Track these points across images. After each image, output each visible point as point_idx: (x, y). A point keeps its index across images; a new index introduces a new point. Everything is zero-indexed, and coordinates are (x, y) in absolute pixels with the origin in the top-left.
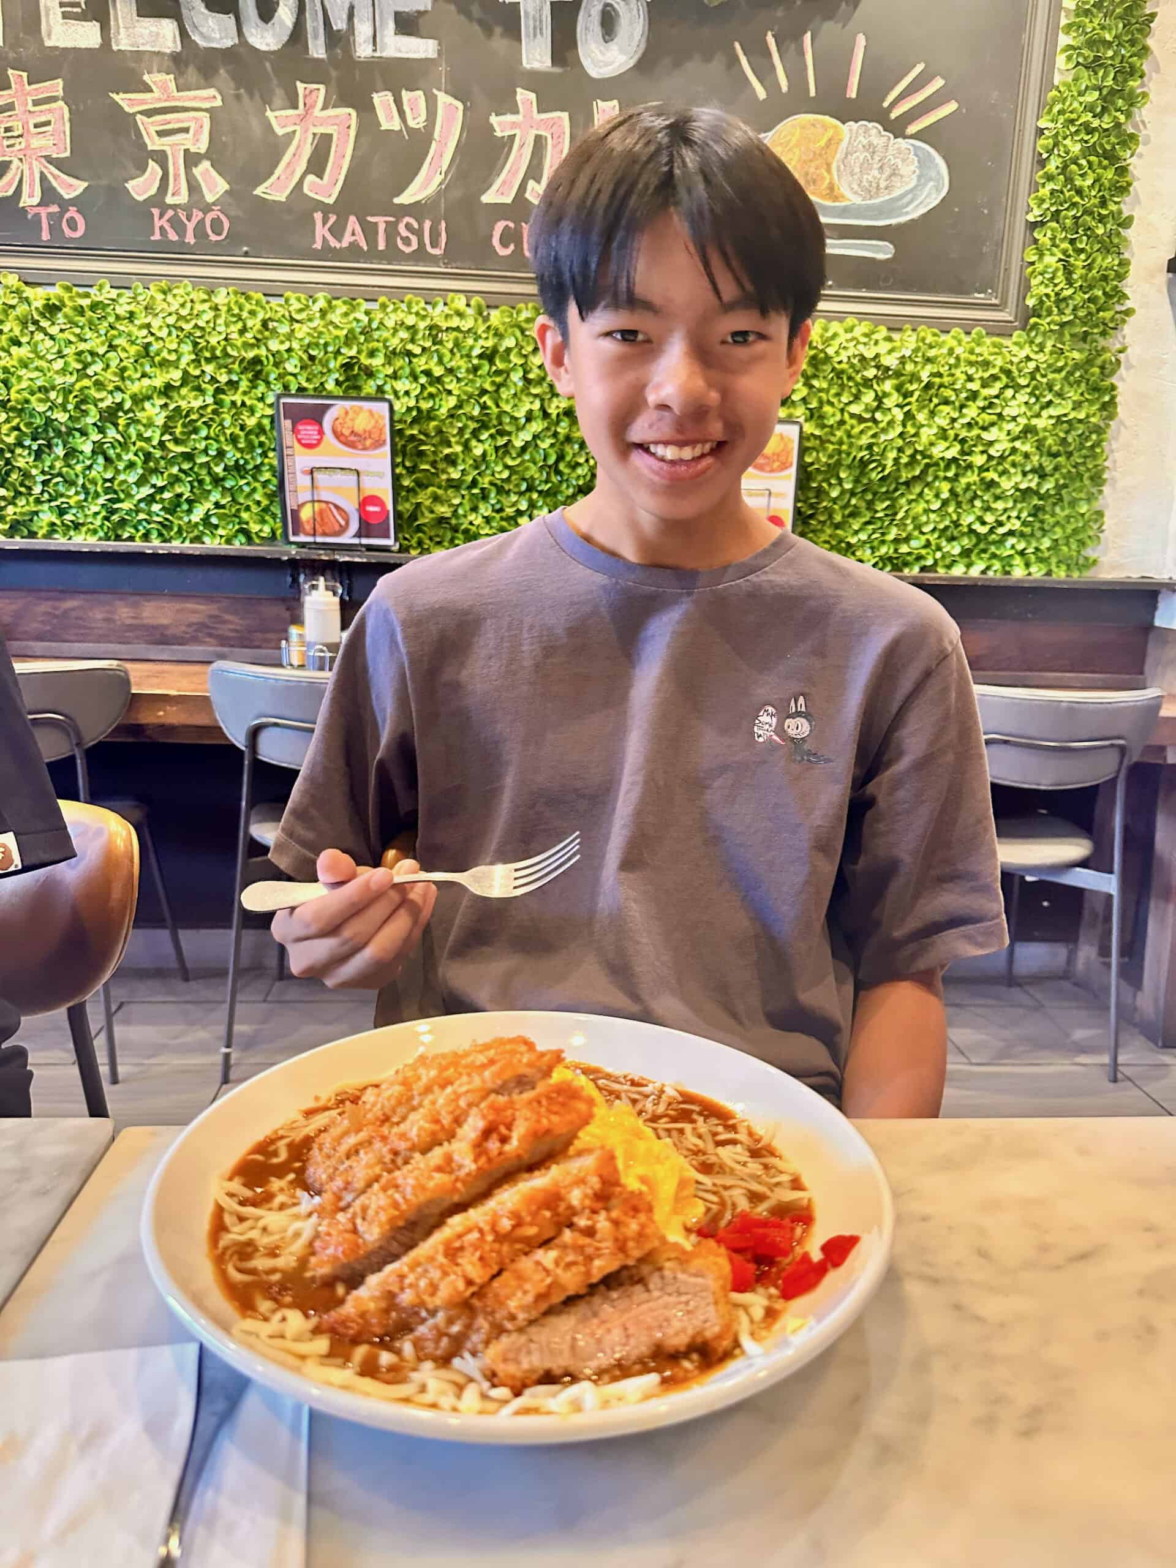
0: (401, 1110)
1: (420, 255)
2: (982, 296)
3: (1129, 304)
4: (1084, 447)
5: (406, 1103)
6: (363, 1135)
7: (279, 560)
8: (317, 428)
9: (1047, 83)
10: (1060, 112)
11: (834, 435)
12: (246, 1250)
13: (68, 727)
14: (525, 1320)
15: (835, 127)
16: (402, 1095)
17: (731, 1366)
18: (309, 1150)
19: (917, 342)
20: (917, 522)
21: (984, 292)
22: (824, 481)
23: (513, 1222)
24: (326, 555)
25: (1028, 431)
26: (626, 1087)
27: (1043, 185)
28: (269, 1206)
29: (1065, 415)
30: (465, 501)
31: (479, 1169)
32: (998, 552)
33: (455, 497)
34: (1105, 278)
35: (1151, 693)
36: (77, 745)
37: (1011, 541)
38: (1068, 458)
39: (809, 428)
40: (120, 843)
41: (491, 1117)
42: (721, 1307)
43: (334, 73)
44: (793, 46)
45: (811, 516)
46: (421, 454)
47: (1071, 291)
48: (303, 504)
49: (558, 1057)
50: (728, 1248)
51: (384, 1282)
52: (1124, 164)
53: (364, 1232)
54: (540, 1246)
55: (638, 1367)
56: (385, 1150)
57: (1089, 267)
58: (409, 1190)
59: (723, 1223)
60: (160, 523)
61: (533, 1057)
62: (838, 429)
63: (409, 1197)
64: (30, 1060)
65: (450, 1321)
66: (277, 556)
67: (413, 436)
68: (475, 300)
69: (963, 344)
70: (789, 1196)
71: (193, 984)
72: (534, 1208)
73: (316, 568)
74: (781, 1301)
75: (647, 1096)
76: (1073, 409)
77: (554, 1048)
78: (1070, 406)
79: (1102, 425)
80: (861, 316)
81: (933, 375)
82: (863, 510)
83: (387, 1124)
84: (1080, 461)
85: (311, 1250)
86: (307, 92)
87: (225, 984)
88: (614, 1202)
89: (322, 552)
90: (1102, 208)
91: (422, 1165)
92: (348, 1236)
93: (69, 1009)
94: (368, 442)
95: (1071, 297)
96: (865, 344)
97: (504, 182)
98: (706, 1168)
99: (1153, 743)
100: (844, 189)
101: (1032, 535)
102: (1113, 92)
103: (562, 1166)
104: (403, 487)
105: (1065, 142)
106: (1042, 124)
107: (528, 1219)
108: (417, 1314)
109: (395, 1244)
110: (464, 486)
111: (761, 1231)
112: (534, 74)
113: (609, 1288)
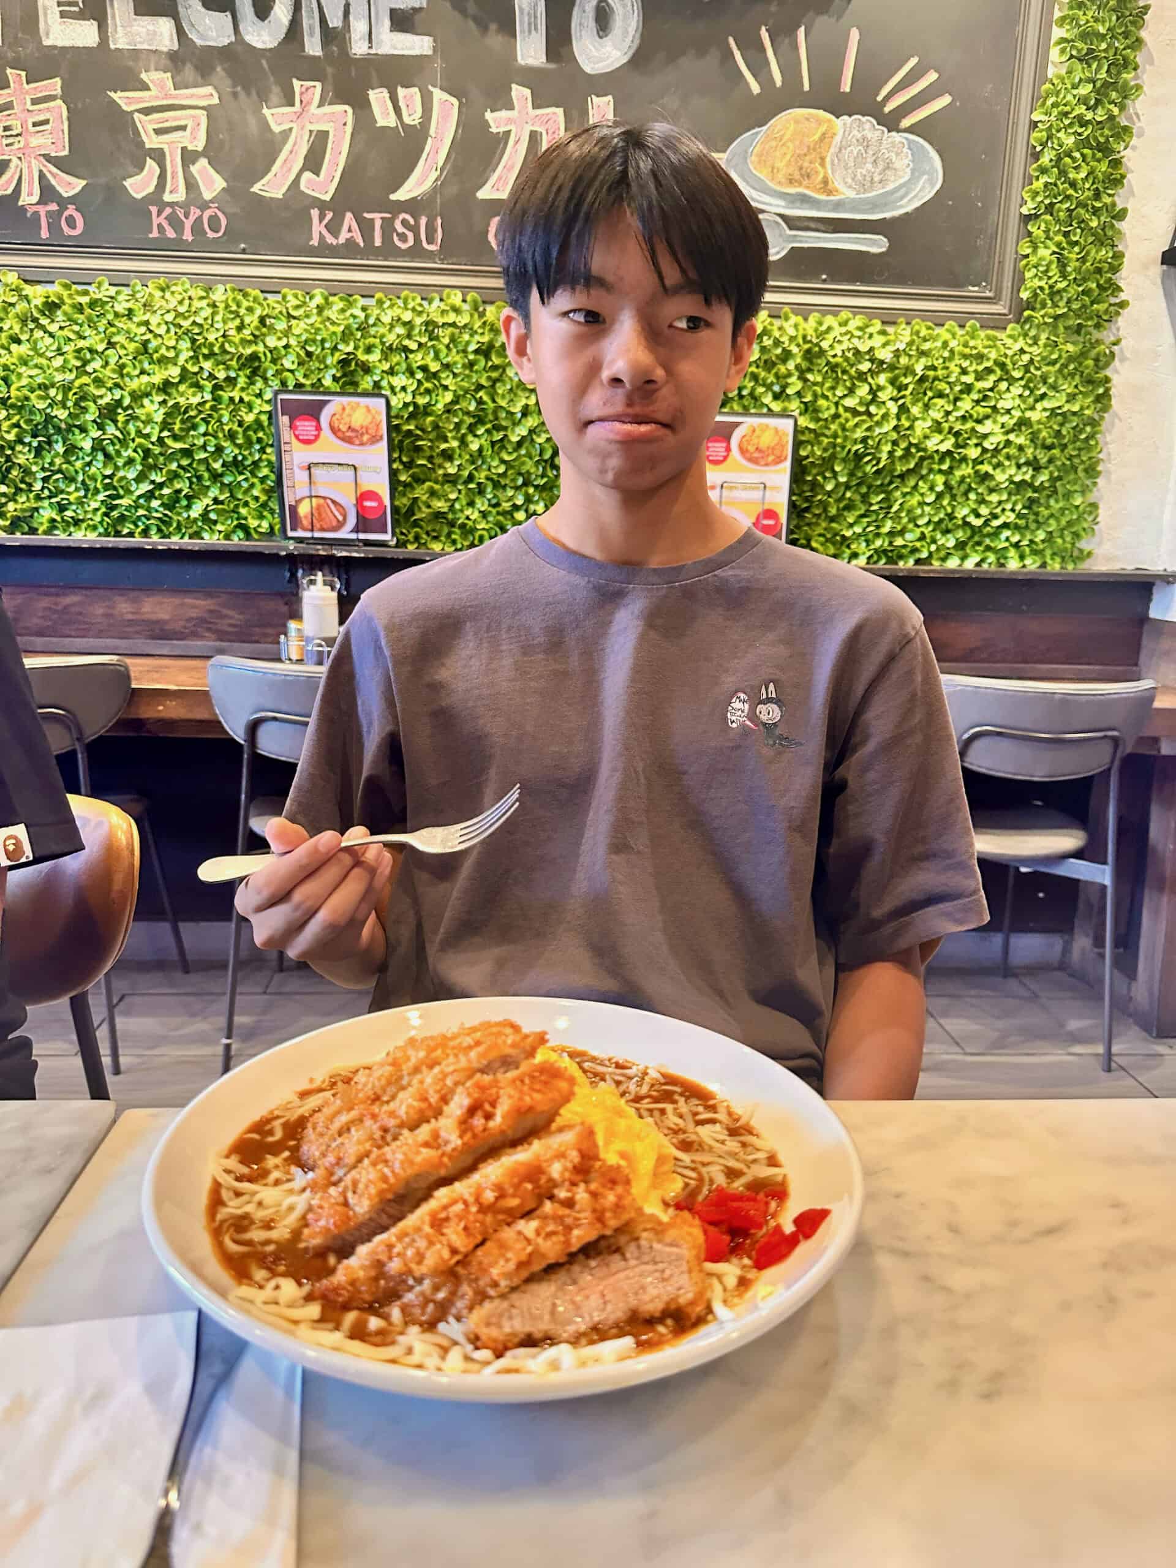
0: (391, 1090)
1: (416, 251)
2: (976, 289)
3: (1123, 296)
4: (1078, 439)
5: (396, 1083)
6: (354, 1114)
7: (277, 555)
8: (314, 424)
9: (1040, 75)
10: (1053, 105)
11: (829, 429)
12: (241, 1223)
13: (70, 722)
14: (506, 1287)
15: (829, 121)
16: (391, 1075)
17: (703, 1330)
18: (303, 1129)
19: (911, 335)
20: (911, 515)
21: (978, 285)
22: (818, 474)
23: (496, 1194)
24: (324, 550)
25: (1023, 423)
26: (610, 1070)
27: (1037, 178)
28: (264, 1182)
29: (1059, 408)
30: (461, 496)
31: (464, 1144)
32: (992, 545)
33: (452, 492)
34: (1099, 271)
35: (1146, 684)
36: (78, 739)
37: (1006, 533)
38: (1062, 451)
39: (803, 422)
40: (122, 838)
41: (476, 1095)
42: (694, 1274)
43: (330, 70)
44: (787, 41)
45: (807, 510)
46: (419, 449)
47: (1065, 284)
48: (303, 498)
49: (542, 1039)
50: (703, 1219)
51: (374, 1252)
52: (1118, 156)
53: (355, 1205)
54: (522, 1217)
55: (614, 1331)
56: (375, 1127)
57: (1083, 260)
58: (397, 1165)
59: (700, 1198)
60: (159, 518)
61: (518, 1038)
62: (833, 422)
63: (397, 1171)
64: (34, 1052)
65: (436, 1288)
66: (275, 551)
67: (409, 430)
68: (471, 296)
69: (957, 337)
70: (765, 1172)
71: (193, 977)
72: (516, 1180)
73: (314, 563)
74: (755, 1270)
75: (631, 1078)
76: (1067, 401)
77: (538, 1030)
78: (1064, 399)
79: (1096, 417)
80: (856, 310)
81: (927, 368)
82: (858, 503)
83: (378, 1103)
84: (1074, 453)
85: (304, 1222)
86: (303, 89)
87: (226, 975)
88: (593, 1175)
89: (319, 547)
90: (1096, 200)
91: (410, 1141)
92: (339, 1208)
93: (71, 999)
94: (365, 438)
95: (1064, 290)
96: (859, 338)
97: (500, 178)
98: (686, 1146)
99: (1146, 735)
100: (837, 183)
101: (1027, 527)
102: (1106, 84)
103: (543, 1141)
104: (399, 482)
105: (1059, 135)
106: (1036, 117)
107: (511, 1191)
108: (404, 1282)
109: (384, 1217)
110: (461, 481)
111: (735, 1204)
112: (530, 70)
113: (588, 1257)
